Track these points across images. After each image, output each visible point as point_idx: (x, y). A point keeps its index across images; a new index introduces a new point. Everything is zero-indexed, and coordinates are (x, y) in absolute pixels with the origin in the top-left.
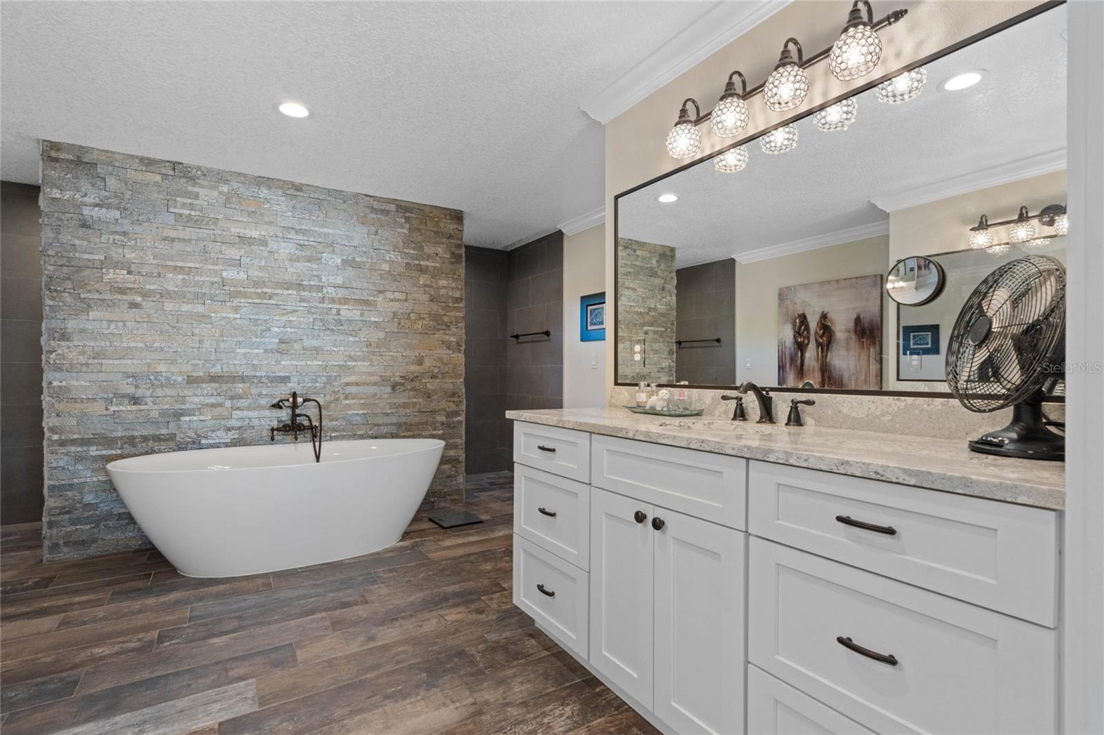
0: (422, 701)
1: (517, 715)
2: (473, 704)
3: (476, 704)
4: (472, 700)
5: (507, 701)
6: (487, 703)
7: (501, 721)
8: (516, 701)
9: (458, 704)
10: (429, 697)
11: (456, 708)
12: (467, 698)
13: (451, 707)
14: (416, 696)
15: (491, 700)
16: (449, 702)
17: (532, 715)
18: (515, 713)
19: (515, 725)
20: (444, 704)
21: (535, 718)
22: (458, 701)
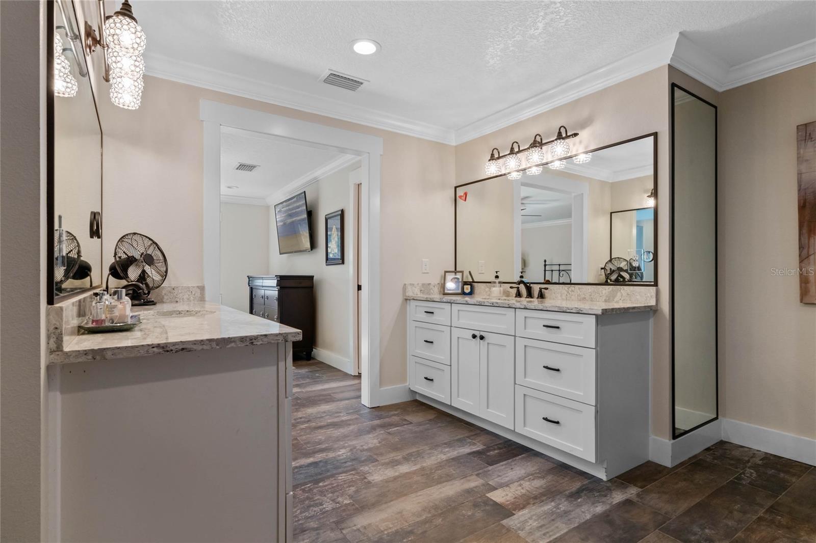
0: (383, 530)
1: (311, 522)
2: (343, 529)
3: (340, 529)
4: (344, 532)
5: (316, 532)
6: (332, 529)
7: (323, 518)
8: (309, 532)
9: (355, 528)
10: (378, 533)
11: (355, 525)
12: (348, 533)
13: (359, 526)
14: (388, 533)
15: (329, 532)
16: (361, 530)
17: (300, 522)
18: (312, 523)
19: (314, 516)
20: (365, 528)
21: (299, 520)
22: (355, 531)
